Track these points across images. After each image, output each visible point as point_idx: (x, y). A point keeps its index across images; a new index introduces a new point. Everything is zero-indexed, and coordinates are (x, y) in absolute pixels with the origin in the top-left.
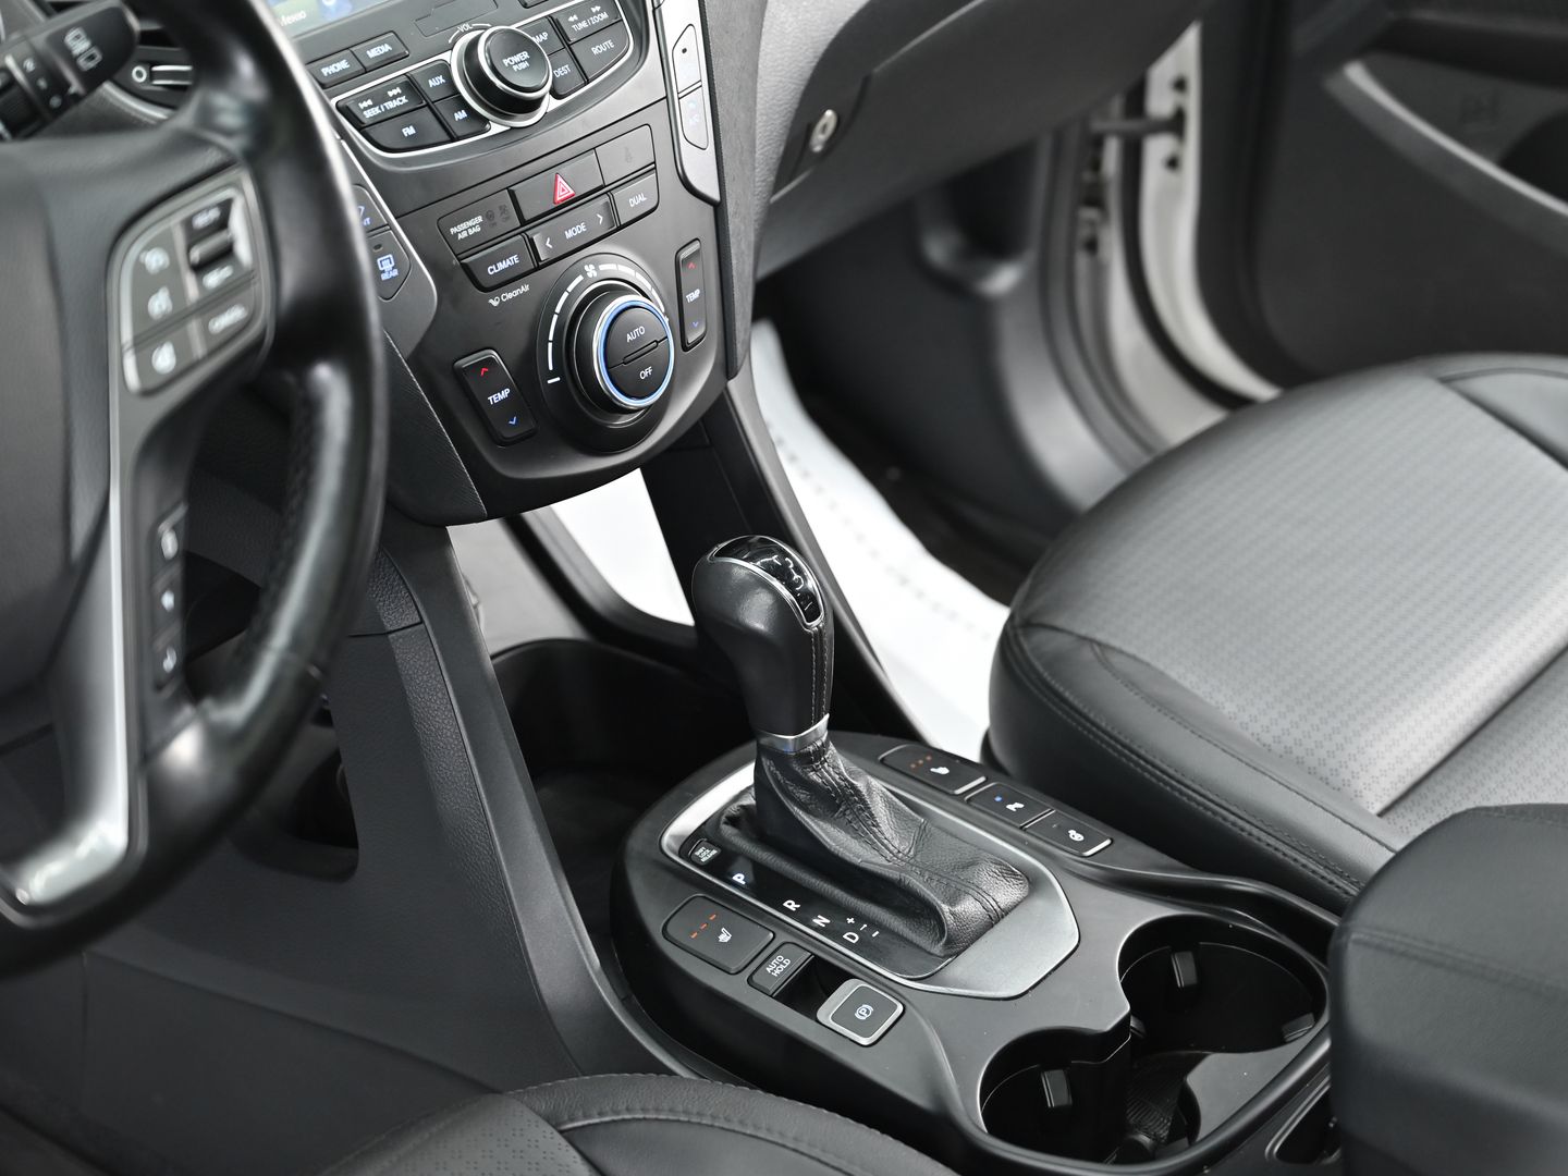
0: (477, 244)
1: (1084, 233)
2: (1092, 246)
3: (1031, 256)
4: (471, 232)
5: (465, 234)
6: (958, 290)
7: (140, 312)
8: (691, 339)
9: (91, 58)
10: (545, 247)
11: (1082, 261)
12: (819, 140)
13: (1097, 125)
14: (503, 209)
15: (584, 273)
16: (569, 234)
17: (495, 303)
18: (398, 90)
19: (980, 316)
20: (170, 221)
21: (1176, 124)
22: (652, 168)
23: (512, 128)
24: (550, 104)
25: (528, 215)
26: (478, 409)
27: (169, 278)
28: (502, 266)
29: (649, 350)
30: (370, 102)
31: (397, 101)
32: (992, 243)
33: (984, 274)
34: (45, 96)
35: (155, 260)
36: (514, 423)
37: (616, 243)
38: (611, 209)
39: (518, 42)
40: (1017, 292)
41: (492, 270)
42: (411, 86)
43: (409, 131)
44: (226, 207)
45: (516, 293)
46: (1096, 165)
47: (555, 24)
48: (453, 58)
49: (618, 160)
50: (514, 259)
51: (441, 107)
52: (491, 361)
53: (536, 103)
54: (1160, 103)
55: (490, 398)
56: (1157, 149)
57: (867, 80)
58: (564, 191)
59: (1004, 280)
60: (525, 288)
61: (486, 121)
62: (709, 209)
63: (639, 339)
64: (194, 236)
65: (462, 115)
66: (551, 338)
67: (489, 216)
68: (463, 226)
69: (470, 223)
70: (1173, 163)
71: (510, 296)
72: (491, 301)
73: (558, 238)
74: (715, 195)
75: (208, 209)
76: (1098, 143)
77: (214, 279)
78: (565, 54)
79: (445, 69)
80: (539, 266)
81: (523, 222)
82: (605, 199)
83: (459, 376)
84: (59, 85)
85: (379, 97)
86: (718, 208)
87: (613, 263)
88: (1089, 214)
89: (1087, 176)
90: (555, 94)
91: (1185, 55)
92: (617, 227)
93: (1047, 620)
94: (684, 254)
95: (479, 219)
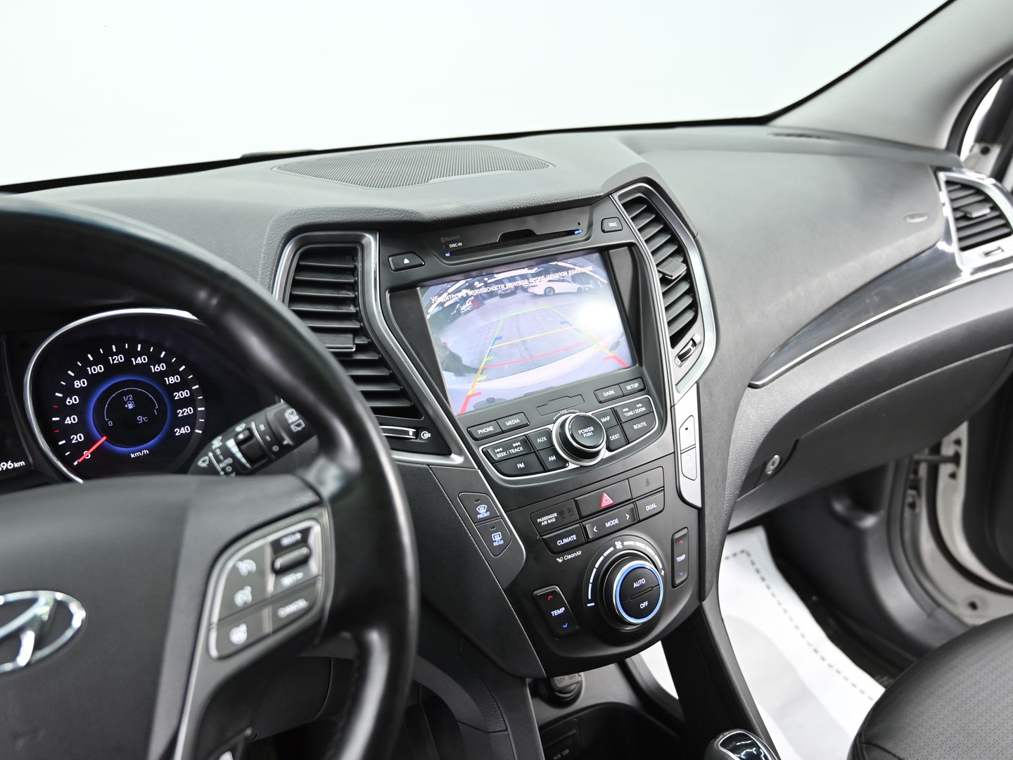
0: (551, 528)
1: (909, 500)
2: (913, 506)
3: (883, 512)
4: (549, 522)
5: (546, 523)
6: (847, 523)
7: (228, 601)
8: (677, 582)
9: (299, 425)
10: (592, 531)
11: (908, 513)
12: (770, 469)
13: (917, 457)
14: (570, 510)
15: (615, 546)
16: (608, 525)
17: (560, 560)
18: (519, 443)
19: (859, 536)
20: (262, 542)
21: (956, 459)
22: (662, 489)
23: (581, 466)
24: (605, 454)
25: (584, 514)
26: (547, 618)
27: (256, 580)
28: (566, 541)
29: (649, 592)
30: (501, 449)
31: (517, 449)
32: (865, 504)
33: (861, 518)
34: (269, 445)
35: (247, 567)
36: (566, 626)
37: (634, 529)
38: (634, 512)
39: (587, 422)
40: (875, 527)
41: (560, 543)
42: (526, 442)
43: (522, 465)
44: (305, 533)
45: (573, 555)
46: (916, 472)
47: (615, 413)
48: (554, 428)
49: (639, 486)
50: (574, 537)
51: (542, 454)
52: (554, 593)
53: (597, 454)
54: (948, 450)
55: (552, 612)
56: (945, 470)
57: (797, 442)
58: (607, 501)
59: (869, 522)
60: (579, 553)
61: (567, 461)
62: (695, 511)
63: (642, 586)
64: (279, 551)
65: (553, 458)
66: (591, 581)
67: (561, 514)
68: (546, 518)
69: (549, 517)
70: (953, 476)
71: (569, 557)
72: (558, 559)
73: (601, 526)
74: (699, 504)
75: (294, 533)
76: (918, 463)
77: (289, 580)
78: (618, 428)
79: (549, 434)
80: (588, 541)
81: (581, 517)
82: (632, 505)
83: (535, 600)
84: (277, 440)
85: (507, 447)
86: (700, 511)
87: (636, 541)
88: (911, 492)
89: (912, 476)
90: (609, 449)
91: (962, 431)
92: (636, 521)
94: (677, 536)
95: (556, 515)
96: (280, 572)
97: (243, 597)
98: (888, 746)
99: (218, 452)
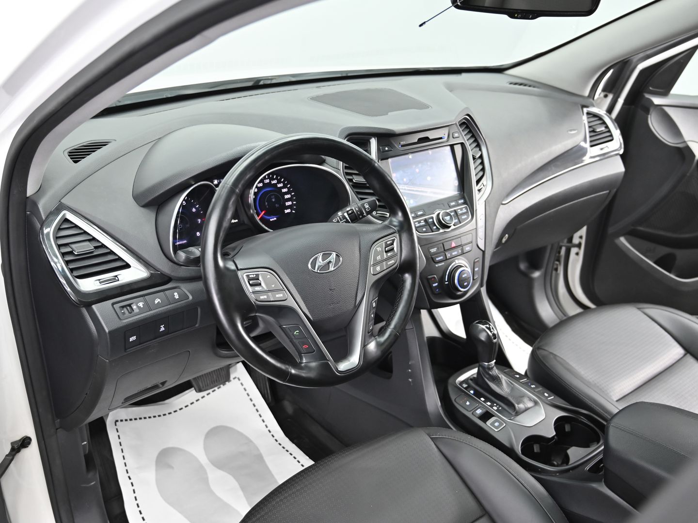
0: (435, 253)
1: (555, 267)
2: (556, 270)
3: (543, 270)
4: (434, 251)
6: (526, 275)
7: (375, 259)
8: (475, 278)
9: (369, 209)
10: (448, 255)
11: (554, 272)
12: (504, 240)
13: (561, 244)
14: (441, 247)
15: (455, 262)
16: (453, 254)
17: (437, 266)
18: (423, 221)
19: (530, 281)
20: (382, 243)
21: (579, 246)
22: (471, 242)
23: (445, 231)
24: (453, 227)
25: (446, 249)
26: (431, 287)
27: (381, 253)
28: (439, 258)
29: (467, 280)
30: (417, 223)
31: (423, 223)
32: (535, 266)
33: (532, 273)
34: (359, 215)
35: (379, 249)
36: (437, 290)
37: (463, 257)
38: (462, 250)
39: (448, 214)
40: (539, 277)
41: (437, 259)
42: (426, 221)
43: (424, 229)
44: (393, 240)
46: (559, 252)
47: (455, 211)
48: (434, 216)
49: (464, 240)
50: (442, 257)
51: (431, 225)
52: (434, 277)
53: (450, 227)
54: (576, 240)
55: (433, 285)
56: (574, 250)
57: (515, 230)
58: (454, 245)
59: (536, 274)
60: (443, 264)
61: (439, 229)
62: (482, 252)
63: (465, 277)
64: (387, 246)
65: (435, 227)
66: (447, 274)
67: (438, 248)
68: (433, 249)
70: (577, 254)
71: (440, 265)
73: (451, 254)
74: (483, 249)
75: (390, 241)
76: (561, 248)
77: (389, 254)
78: (457, 217)
79: (432, 218)
80: (447, 259)
81: (445, 250)
82: (461, 248)
83: (428, 280)
84: (362, 213)
85: (419, 222)
86: (484, 252)
87: (461, 261)
88: (557, 263)
89: (557, 255)
90: (454, 225)
91: (583, 231)
92: (463, 253)
93: (543, 348)
94: (476, 261)
95: (436, 249)
96: (386, 252)
97: (379, 258)
98: (546, 348)
99: (341, 217)
